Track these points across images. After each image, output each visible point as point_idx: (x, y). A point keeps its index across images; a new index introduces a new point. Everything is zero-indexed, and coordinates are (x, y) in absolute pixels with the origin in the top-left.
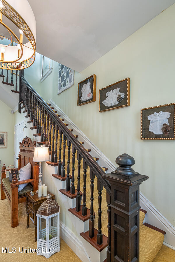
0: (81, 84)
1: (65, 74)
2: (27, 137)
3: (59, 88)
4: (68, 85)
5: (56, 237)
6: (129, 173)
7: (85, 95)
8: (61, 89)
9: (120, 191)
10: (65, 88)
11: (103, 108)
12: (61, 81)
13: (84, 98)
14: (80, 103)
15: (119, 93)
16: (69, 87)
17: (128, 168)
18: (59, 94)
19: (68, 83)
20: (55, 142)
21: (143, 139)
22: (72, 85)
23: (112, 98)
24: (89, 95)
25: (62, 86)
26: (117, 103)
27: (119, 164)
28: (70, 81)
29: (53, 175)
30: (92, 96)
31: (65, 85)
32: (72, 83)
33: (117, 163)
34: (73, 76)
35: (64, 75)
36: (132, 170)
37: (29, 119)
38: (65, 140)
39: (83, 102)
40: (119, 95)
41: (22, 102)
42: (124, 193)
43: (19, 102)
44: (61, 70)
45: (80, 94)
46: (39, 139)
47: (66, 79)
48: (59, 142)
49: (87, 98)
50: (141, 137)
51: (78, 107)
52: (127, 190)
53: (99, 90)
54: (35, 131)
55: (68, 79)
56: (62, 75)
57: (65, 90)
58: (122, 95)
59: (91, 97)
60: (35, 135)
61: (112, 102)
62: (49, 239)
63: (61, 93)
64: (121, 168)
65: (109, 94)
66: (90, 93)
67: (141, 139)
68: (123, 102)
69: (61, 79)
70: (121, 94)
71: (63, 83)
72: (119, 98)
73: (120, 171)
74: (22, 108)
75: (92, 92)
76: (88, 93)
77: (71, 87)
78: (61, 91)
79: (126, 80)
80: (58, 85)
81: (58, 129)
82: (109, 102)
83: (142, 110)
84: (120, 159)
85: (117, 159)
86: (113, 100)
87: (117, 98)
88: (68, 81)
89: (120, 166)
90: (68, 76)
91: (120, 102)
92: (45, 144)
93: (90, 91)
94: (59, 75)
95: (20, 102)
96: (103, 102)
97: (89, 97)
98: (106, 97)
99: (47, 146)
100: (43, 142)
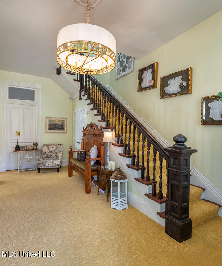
0: (142, 71)
1: (125, 60)
2: (91, 123)
3: (117, 73)
4: (127, 71)
5: (125, 198)
6: (182, 147)
7: (146, 81)
8: (119, 74)
9: (176, 158)
10: (124, 73)
11: (164, 95)
12: (119, 66)
13: (145, 84)
14: (141, 89)
15: (181, 81)
16: (128, 73)
17: (182, 144)
18: (117, 80)
19: (128, 69)
20: (120, 127)
21: (203, 125)
22: (132, 71)
23: (174, 86)
24: (150, 82)
25: (120, 71)
26: (179, 90)
27: (175, 141)
28: (130, 67)
29: (119, 154)
30: (154, 83)
31: (124, 70)
32: (132, 69)
33: (174, 141)
34: (133, 62)
35: (122, 60)
36: (184, 145)
37: (92, 106)
38: (130, 125)
39: (144, 88)
40: (181, 84)
41: (83, 90)
42: (178, 159)
43: (79, 89)
44: (120, 55)
45: (141, 81)
46: (104, 124)
47: (125, 64)
48: (124, 127)
49: (148, 85)
50: (202, 123)
51: (139, 93)
52: (180, 157)
53: (161, 78)
54: (99, 118)
55: (127, 65)
56: (121, 60)
57: (124, 75)
58: (185, 84)
59: (152, 84)
60: (99, 121)
61: (174, 89)
62: (121, 198)
63: (119, 78)
64: (177, 144)
65: (171, 82)
66: (151, 80)
67: (202, 124)
68: (185, 90)
69: (119, 64)
70: (183, 82)
71: (122, 68)
72: (181, 86)
73: (176, 146)
74: (83, 96)
75: (153, 79)
76: (149, 80)
77: (130, 73)
78: (119, 76)
79: (188, 70)
80: (116, 70)
81: (123, 116)
82: (171, 89)
83: (203, 98)
84: (176, 138)
85: (174, 138)
86: (175, 88)
87: (179, 86)
88: (127, 67)
89: (176, 142)
90: (127, 62)
91: (182, 89)
92: (110, 128)
93: (151, 77)
94: (118, 60)
95: (81, 89)
96: (165, 89)
97: (150, 83)
98: (168, 85)
99: (112, 131)
100: (108, 127)
